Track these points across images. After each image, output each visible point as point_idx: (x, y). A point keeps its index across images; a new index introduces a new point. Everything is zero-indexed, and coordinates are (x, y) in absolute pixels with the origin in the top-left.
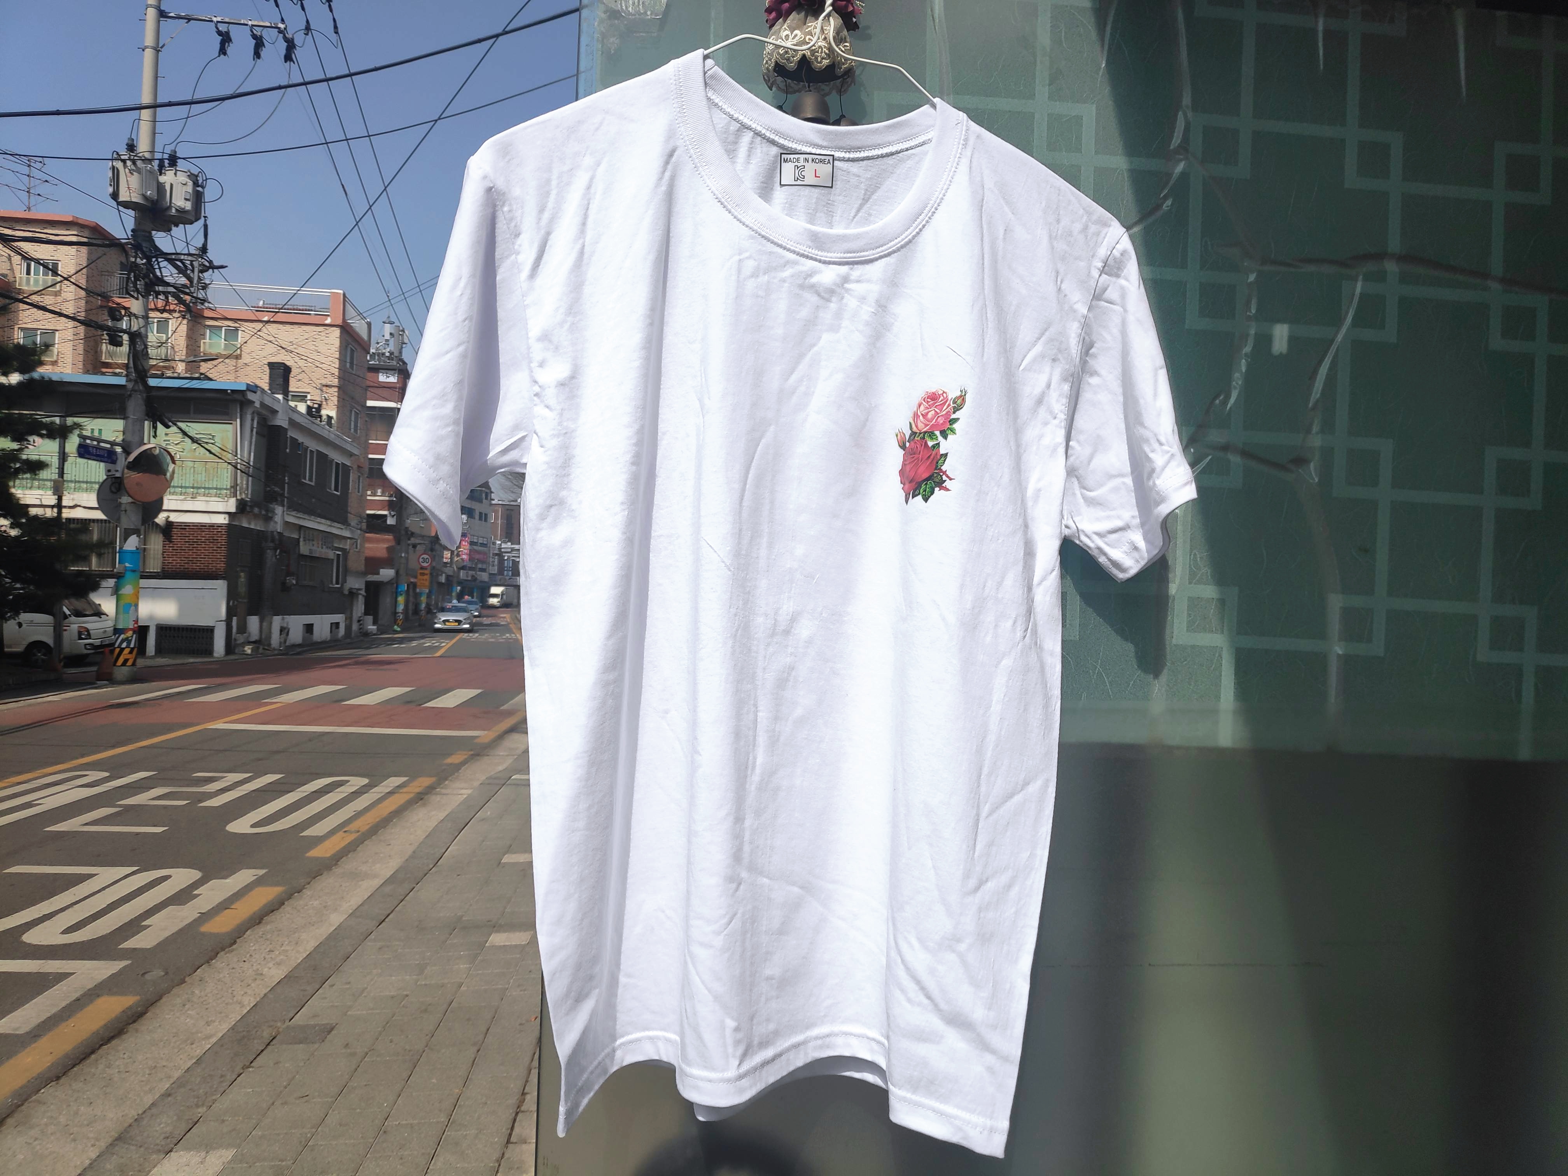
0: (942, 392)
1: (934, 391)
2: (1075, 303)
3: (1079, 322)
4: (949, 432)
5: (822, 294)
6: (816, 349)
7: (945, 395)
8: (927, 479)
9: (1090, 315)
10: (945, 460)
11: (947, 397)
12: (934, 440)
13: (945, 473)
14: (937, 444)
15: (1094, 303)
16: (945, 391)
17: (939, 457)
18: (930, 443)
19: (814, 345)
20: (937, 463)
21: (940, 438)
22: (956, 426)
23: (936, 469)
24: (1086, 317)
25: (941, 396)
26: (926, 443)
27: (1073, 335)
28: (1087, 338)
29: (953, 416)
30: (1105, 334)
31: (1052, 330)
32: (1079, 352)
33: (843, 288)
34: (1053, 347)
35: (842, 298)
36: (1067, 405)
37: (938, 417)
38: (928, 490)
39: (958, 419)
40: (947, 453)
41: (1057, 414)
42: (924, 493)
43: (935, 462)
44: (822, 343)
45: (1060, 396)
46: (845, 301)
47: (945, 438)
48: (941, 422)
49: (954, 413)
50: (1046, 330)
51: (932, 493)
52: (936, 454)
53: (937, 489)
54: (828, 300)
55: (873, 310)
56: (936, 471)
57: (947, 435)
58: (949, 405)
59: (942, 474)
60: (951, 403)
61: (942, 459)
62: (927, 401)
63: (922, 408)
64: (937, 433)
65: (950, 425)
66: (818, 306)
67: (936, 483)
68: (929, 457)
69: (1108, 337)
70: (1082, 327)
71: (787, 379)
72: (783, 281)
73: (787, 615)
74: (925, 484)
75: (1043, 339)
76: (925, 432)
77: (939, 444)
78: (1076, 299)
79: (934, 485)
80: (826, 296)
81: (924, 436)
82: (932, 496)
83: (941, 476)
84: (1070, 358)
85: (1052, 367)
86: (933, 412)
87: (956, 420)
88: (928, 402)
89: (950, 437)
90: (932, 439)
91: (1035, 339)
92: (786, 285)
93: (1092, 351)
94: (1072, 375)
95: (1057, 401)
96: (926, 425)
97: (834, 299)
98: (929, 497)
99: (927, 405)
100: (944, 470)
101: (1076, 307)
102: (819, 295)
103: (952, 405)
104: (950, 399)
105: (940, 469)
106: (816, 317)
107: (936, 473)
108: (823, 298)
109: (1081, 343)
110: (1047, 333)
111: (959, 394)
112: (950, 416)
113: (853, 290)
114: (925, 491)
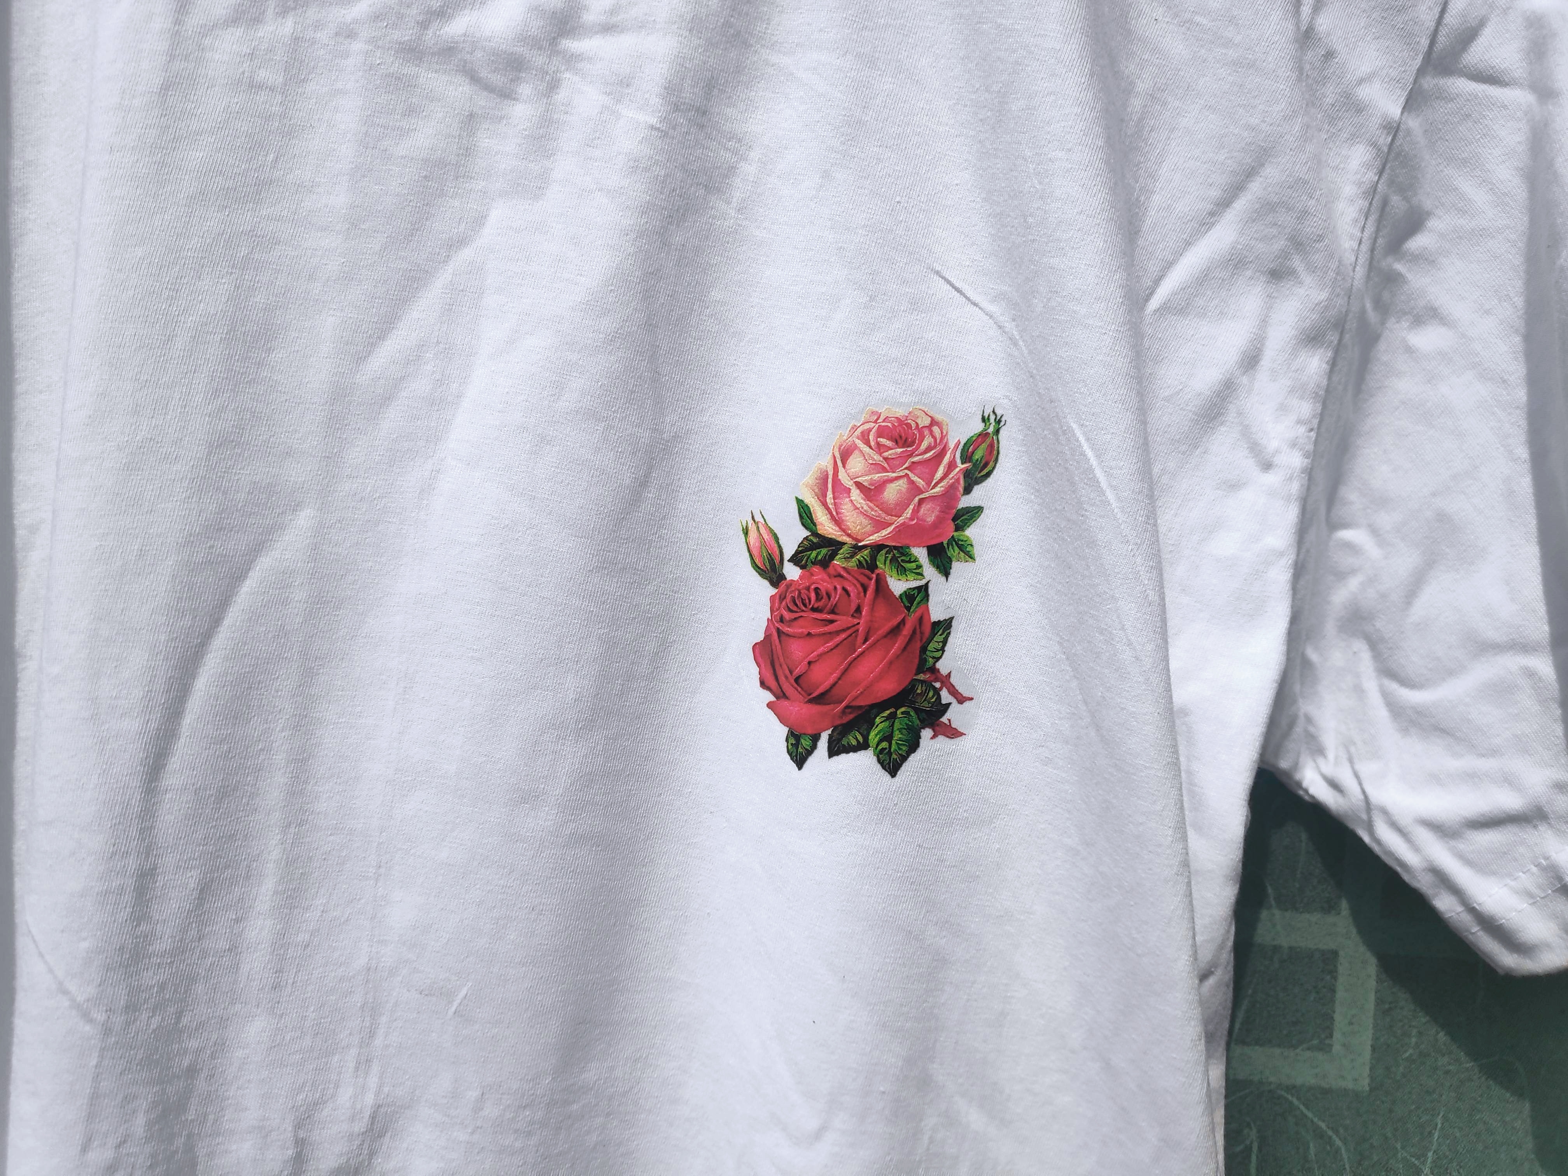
0: (927, 421)
1: (901, 412)
2: (1361, 81)
3: (1374, 145)
4: (953, 552)
5: (484, 74)
6: (466, 254)
7: (936, 429)
8: (896, 701)
9: (1413, 123)
10: (945, 642)
11: (942, 439)
12: (911, 576)
13: (946, 681)
14: (919, 588)
15: (1429, 82)
16: (939, 417)
17: (927, 630)
18: (898, 586)
19: (462, 242)
20: (924, 649)
21: (930, 572)
22: (972, 532)
23: (920, 669)
24: (1394, 129)
25: (926, 432)
26: (881, 587)
27: (1349, 190)
28: (1395, 200)
29: (965, 502)
30: (1467, 186)
31: (1272, 173)
32: (1365, 248)
33: (558, 53)
34: (1274, 231)
35: (553, 86)
36: (1315, 422)
37: (921, 501)
38: (897, 735)
39: (979, 510)
40: (952, 618)
41: (1277, 451)
42: (884, 745)
43: (917, 645)
44: (488, 234)
45: (1292, 391)
46: (561, 96)
47: (945, 570)
48: (931, 519)
49: (968, 490)
50: (1250, 173)
51: (913, 745)
52: (921, 620)
53: (926, 733)
54: (507, 95)
55: (654, 121)
56: (921, 677)
57: (950, 561)
58: (952, 466)
59: (937, 685)
60: (958, 461)
61: (939, 638)
62: (878, 444)
63: (856, 464)
64: (920, 553)
65: (956, 530)
66: (471, 116)
67: (923, 715)
68: (896, 630)
69: (1478, 196)
70: (1378, 163)
71: (361, 358)
72: (348, 33)
73: (352, 1119)
74: (887, 718)
75: (1241, 204)
76: (877, 548)
77: (926, 586)
78: (1365, 68)
79: (917, 722)
80: (497, 79)
81: (874, 558)
82: (913, 758)
83: (937, 692)
84: (1334, 266)
85: (1269, 296)
86: (902, 484)
87: (974, 513)
88: (880, 448)
89: (957, 567)
90: (902, 571)
91: (1210, 207)
92: (357, 46)
93: (1418, 243)
94: (1339, 325)
95: (1283, 408)
96: (880, 525)
97: (525, 90)
98: (904, 759)
99: (877, 457)
100: (944, 671)
101: (1365, 93)
102: (474, 78)
103: (961, 466)
104: (952, 445)
105: (934, 670)
106: (468, 152)
107: (922, 682)
108: (488, 88)
109: (1372, 219)
110: (1255, 188)
111: (979, 427)
112: (958, 500)
113: (590, 59)
114: (888, 738)
